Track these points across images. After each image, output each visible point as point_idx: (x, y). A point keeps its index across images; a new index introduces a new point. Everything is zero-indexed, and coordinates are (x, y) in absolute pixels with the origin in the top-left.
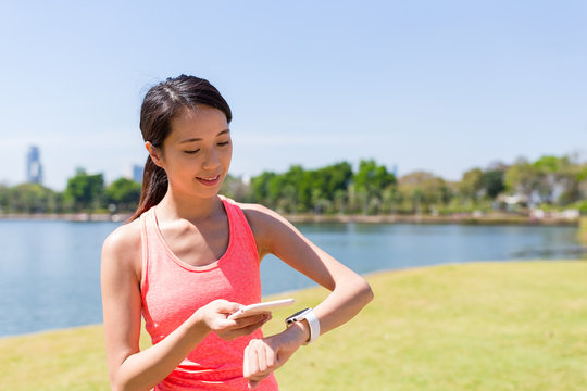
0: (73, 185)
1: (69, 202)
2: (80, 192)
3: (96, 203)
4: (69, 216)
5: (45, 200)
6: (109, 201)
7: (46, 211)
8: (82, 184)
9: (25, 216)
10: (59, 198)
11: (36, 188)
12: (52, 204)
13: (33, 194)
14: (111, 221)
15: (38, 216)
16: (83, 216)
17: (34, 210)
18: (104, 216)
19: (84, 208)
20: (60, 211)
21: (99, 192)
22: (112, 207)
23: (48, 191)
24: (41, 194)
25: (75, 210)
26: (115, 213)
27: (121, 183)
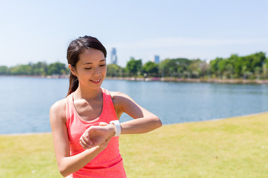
0: (129, 65)
1: (128, 73)
2: (132, 68)
3: (139, 73)
4: (127, 78)
5: (118, 71)
6: (144, 72)
7: (118, 76)
8: (133, 64)
9: (110, 78)
10: (124, 70)
11: (114, 66)
12: (121, 73)
13: (114, 69)
14: (144, 81)
15: (115, 78)
16: (133, 79)
17: (113, 76)
18: (142, 79)
19: (134, 75)
20: (124, 76)
21: (140, 68)
22: (145, 75)
23: (119, 67)
24: (117, 68)
25: (130, 76)
26: (146, 77)
27: (149, 64)
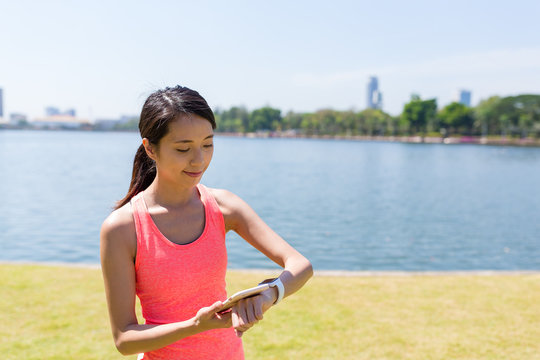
0: (408, 110)
1: (405, 125)
2: (415, 116)
3: (430, 127)
4: (405, 139)
5: (385, 124)
6: (441, 125)
7: (386, 134)
8: (417, 109)
9: (369, 137)
10: (396, 122)
11: (376, 113)
12: (391, 128)
13: (376, 118)
14: (442, 143)
15: (379, 138)
16: (417, 139)
17: (376, 133)
18: (437, 140)
19: (418, 131)
20: (397, 133)
21: (432, 116)
22: (443, 131)
23: (387, 116)
24: (382, 119)
25: (411, 133)
26: (446, 136)
27: (453, 108)
